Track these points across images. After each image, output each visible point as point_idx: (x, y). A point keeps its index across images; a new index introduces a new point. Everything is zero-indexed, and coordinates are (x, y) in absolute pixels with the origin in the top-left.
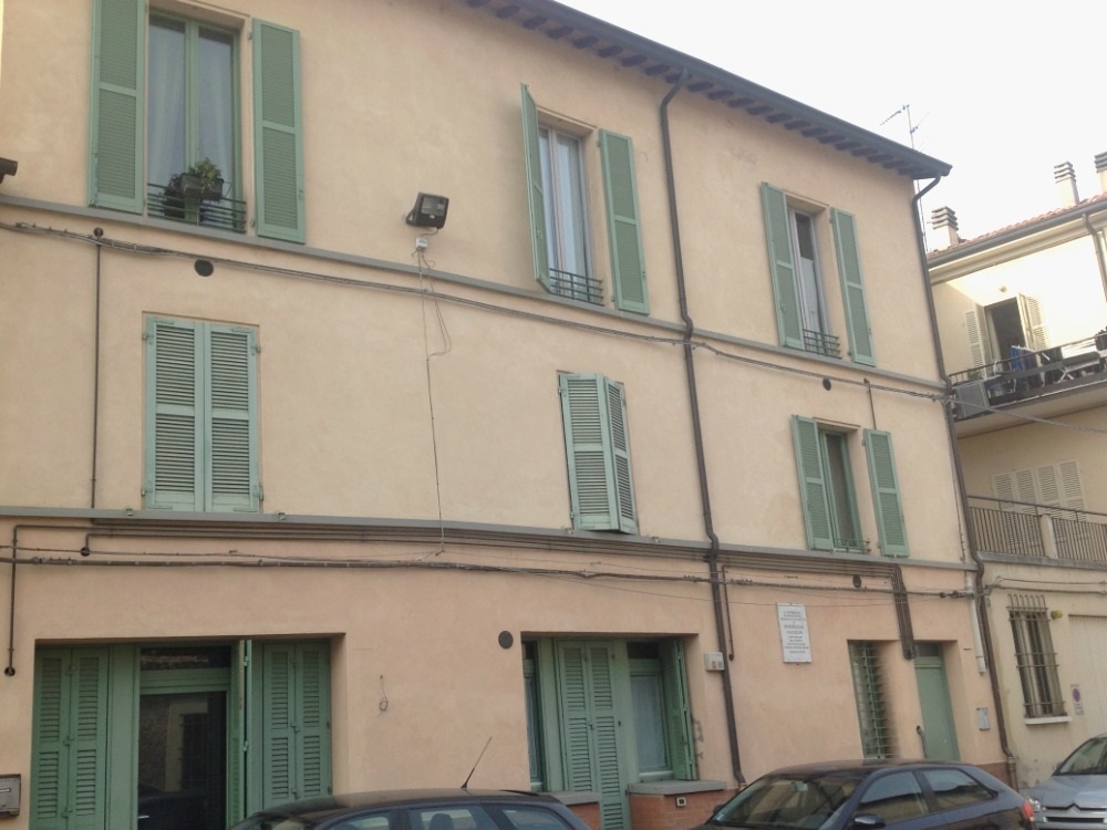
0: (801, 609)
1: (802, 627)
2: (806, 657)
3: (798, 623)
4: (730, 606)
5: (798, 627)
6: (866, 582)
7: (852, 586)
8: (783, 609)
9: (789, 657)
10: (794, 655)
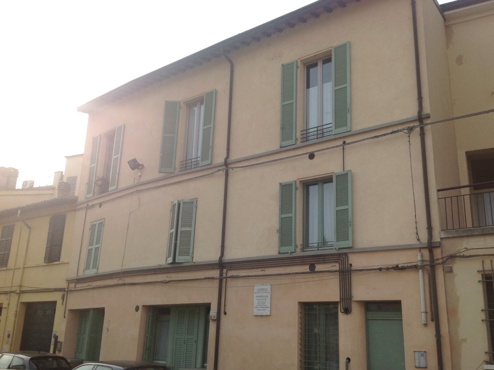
0: (268, 287)
1: (267, 296)
2: (267, 312)
3: (265, 294)
4: (228, 289)
5: (264, 296)
6: (319, 267)
7: (309, 270)
8: (257, 288)
9: (256, 312)
10: (259, 311)
